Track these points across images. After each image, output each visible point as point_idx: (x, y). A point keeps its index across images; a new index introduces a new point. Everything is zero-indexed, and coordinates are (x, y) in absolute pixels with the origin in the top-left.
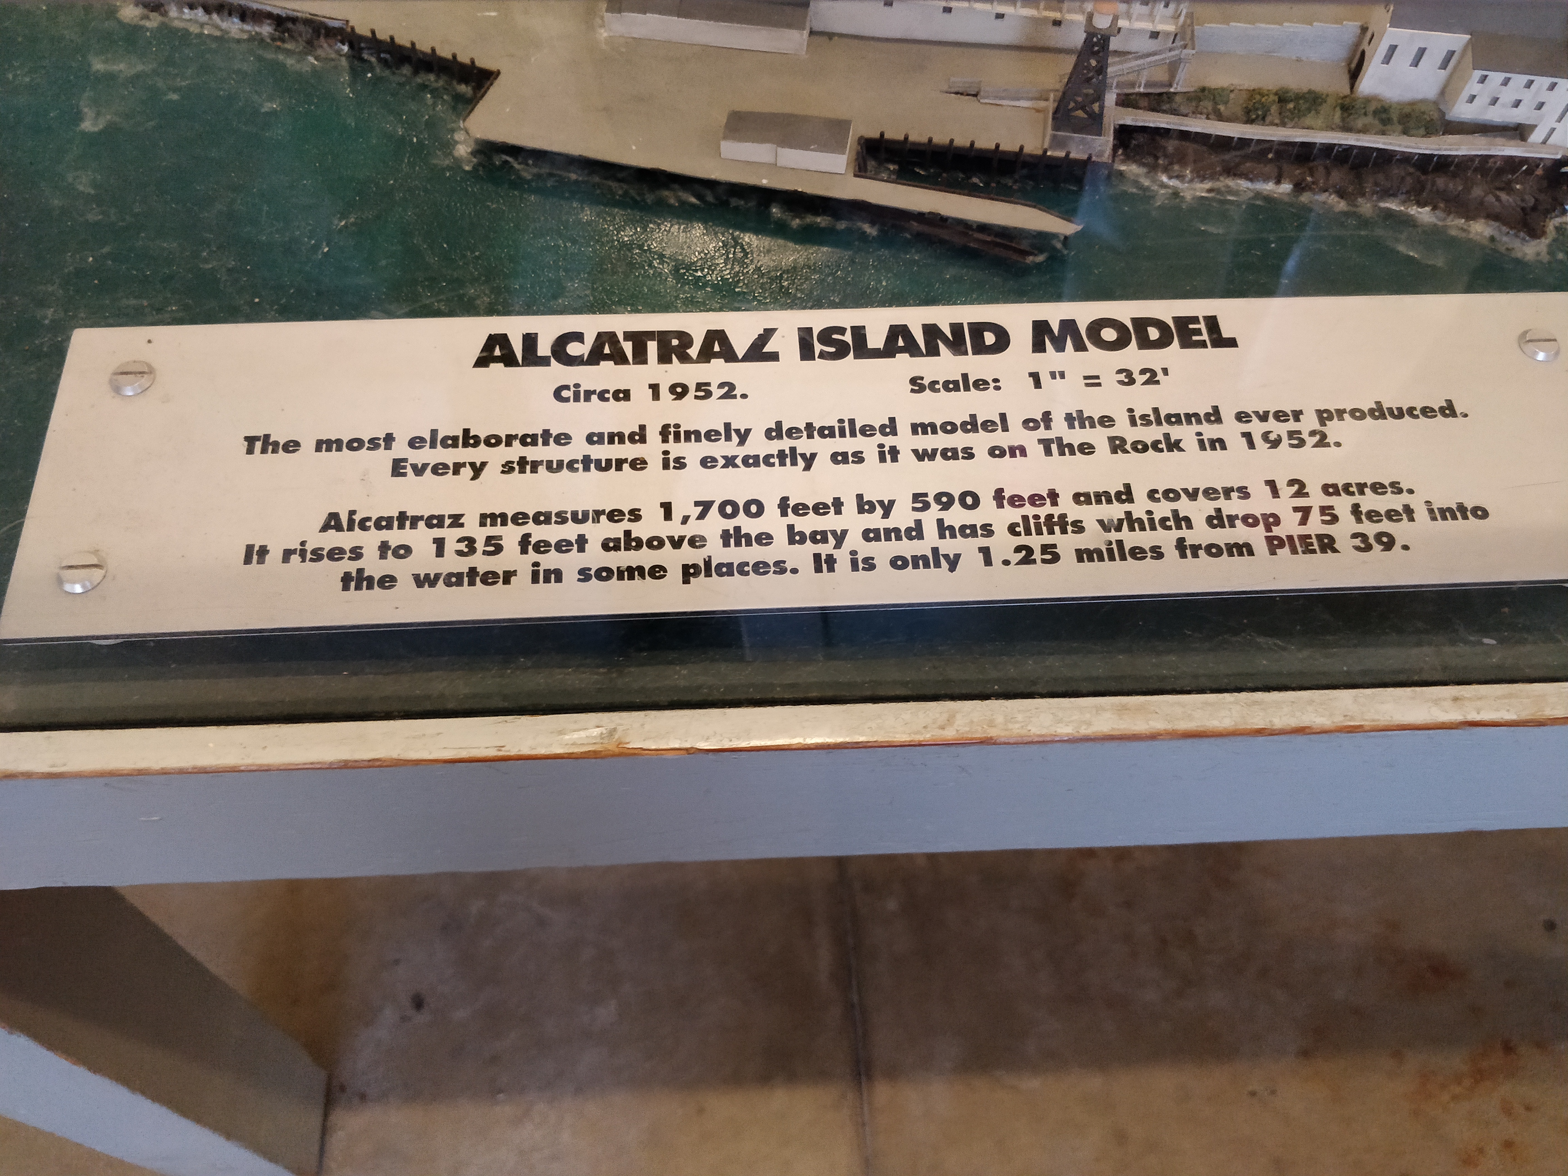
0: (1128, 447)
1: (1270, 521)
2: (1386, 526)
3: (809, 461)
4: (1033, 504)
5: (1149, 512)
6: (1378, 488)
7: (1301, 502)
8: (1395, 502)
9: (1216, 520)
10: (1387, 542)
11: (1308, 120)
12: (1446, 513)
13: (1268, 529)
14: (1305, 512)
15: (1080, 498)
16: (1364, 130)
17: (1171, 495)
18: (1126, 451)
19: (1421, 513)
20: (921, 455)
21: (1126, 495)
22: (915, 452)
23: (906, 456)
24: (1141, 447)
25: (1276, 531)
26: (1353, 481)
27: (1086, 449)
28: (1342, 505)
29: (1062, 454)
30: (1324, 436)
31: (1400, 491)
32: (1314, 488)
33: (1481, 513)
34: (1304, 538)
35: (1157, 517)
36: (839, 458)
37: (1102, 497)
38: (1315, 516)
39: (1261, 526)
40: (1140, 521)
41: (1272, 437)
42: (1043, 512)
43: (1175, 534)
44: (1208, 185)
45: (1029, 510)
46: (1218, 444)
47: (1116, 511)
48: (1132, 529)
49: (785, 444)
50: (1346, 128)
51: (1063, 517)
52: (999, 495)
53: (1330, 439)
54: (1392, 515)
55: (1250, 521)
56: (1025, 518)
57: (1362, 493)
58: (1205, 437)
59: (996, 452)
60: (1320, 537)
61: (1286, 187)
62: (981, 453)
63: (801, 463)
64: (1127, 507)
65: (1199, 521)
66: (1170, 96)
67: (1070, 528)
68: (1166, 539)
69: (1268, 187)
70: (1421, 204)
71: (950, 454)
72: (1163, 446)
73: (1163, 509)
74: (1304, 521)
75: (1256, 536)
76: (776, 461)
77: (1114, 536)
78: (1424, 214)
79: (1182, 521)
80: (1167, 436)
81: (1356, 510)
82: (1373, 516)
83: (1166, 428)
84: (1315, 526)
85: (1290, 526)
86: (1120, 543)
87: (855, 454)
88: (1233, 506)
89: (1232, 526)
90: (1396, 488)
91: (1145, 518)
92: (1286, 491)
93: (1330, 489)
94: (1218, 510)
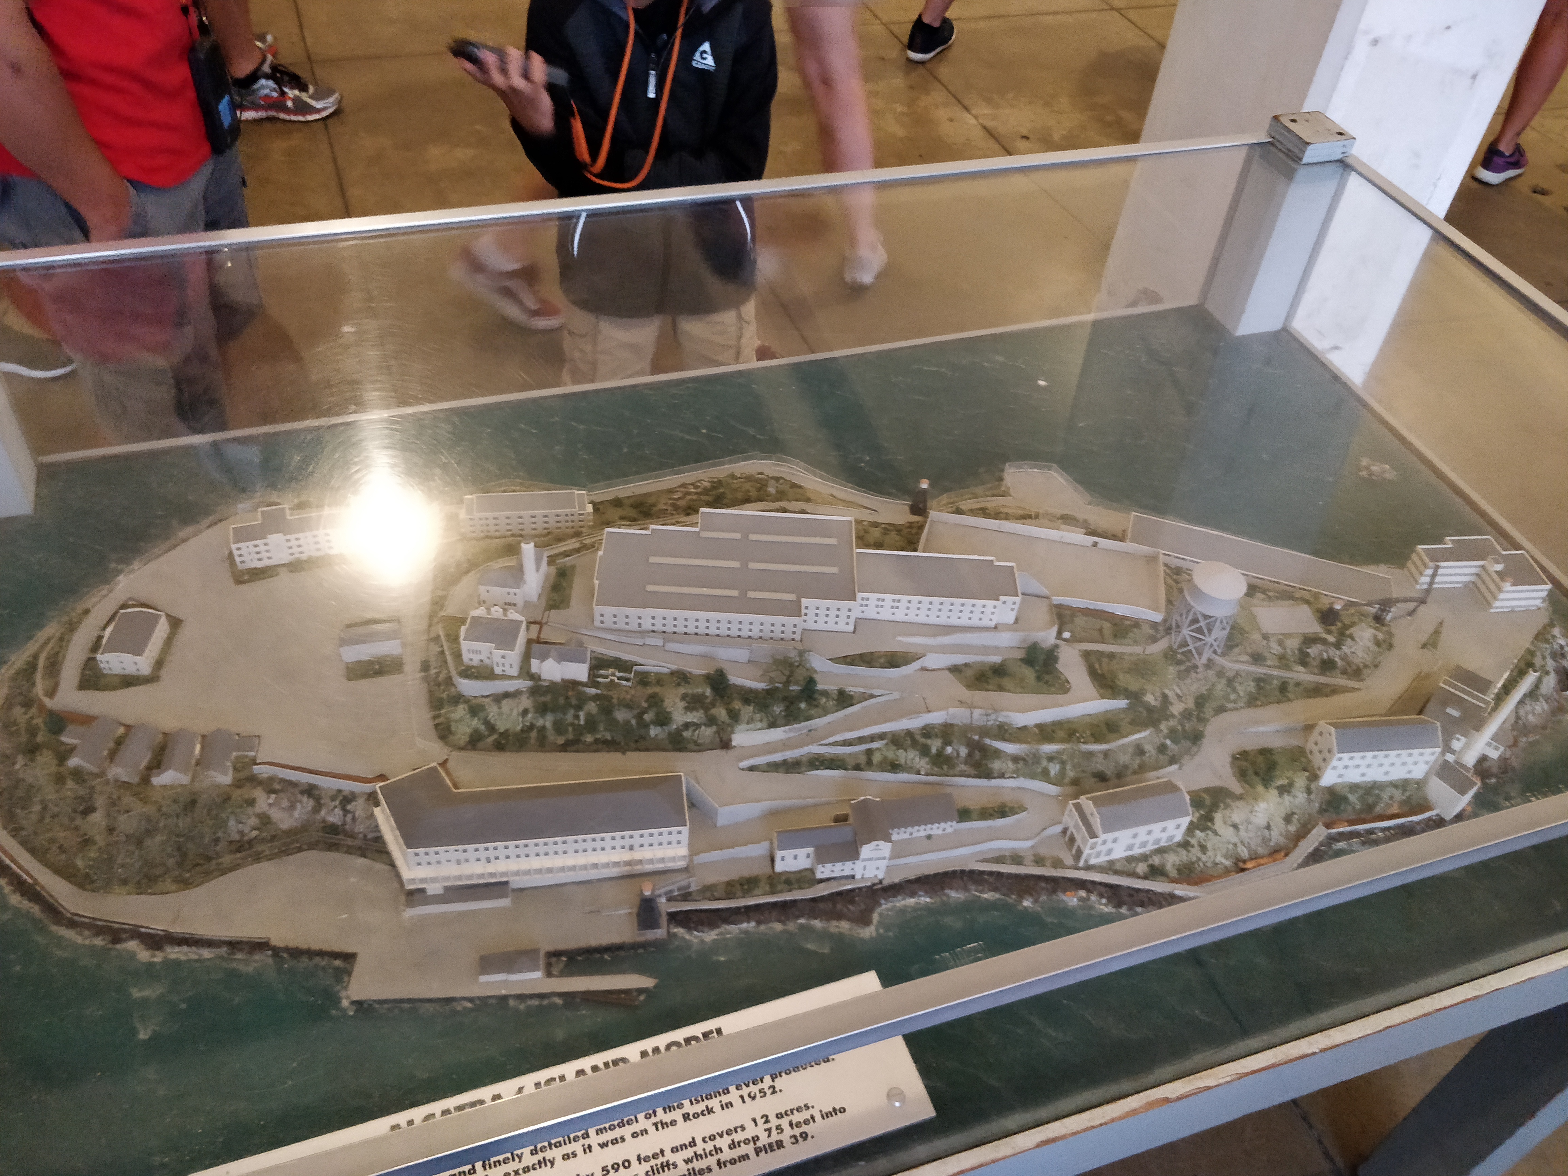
0: (691, 1117)
1: (755, 1139)
2: (804, 1128)
3: (552, 1162)
4: (654, 1158)
5: (704, 1150)
6: (799, 1109)
7: (767, 1126)
8: (806, 1115)
9: (733, 1146)
10: (804, 1135)
11: (756, 892)
12: (828, 1115)
13: (755, 1144)
14: (769, 1130)
15: (674, 1150)
16: (781, 892)
17: (712, 1138)
18: (690, 1120)
19: (818, 1117)
20: (603, 1145)
21: (693, 1143)
22: (599, 1144)
23: (596, 1148)
24: (696, 1116)
25: (759, 1144)
26: (788, 1109)
27: (673, 1123)
28: (784, 1122)
29: (663, 1128)
30: (774, 1087)
31: (808, 1108)
32: (772, 1118)
33: (843, 1110)
34: (770, 1145)
35: (707, 1151)
36: (566, 1157)
37: (684, 1147)
38: (774, 1132)
39: (752, 1143)
40: (701, 1155)
41: (752, 1095)
42: (659, 1162)
43: (716, 1158)
44: (716, 931)
45: (653, 1162)
46: (729, 1105)
47: (689, 1153)
48: (697, 1160)
49: (540, 1156)
50: (773, 892)
51: (668, 1162)
52: (639, 1158)
53: (777, 1089)
54: (806, 1122)
55: (746, 1142)
56: (652, 1167)
57: (792, 1113)
58: (723, 1103)
59: (635, 1135)
60: (777, 1142)
61: (753, 924)
62: (628, 1137)
63: (549, 1164)
64: (694, 1149)
65: (725, 1148)
66: (690, 894)
67: (671, 1167)
68: (712, 1161)
69: (745, 925)
70: (815, 918)
71: (615, 1142)
72: (706, 1112)
73: (709, 1146)
74: (769, 1136)
75: (749, 1149)
76: (537, 1166)
77: (690, 1166)
78: (817, 924)
79: (718, 1150)
80: (707, 1107)
81: (791, 1125)
82: (798, 1125)
83: (706, 1102)
84: (775, 1137)
85: (764, 1140)
86: (693, 1169)
87: (573, 1153)
88: (739, 1136)
89: (739, 1146)
90: (807, 1107)
91: (702, 1153)
92: (760, 1122)
93: (779, 1116)
94: (733, 1141)
